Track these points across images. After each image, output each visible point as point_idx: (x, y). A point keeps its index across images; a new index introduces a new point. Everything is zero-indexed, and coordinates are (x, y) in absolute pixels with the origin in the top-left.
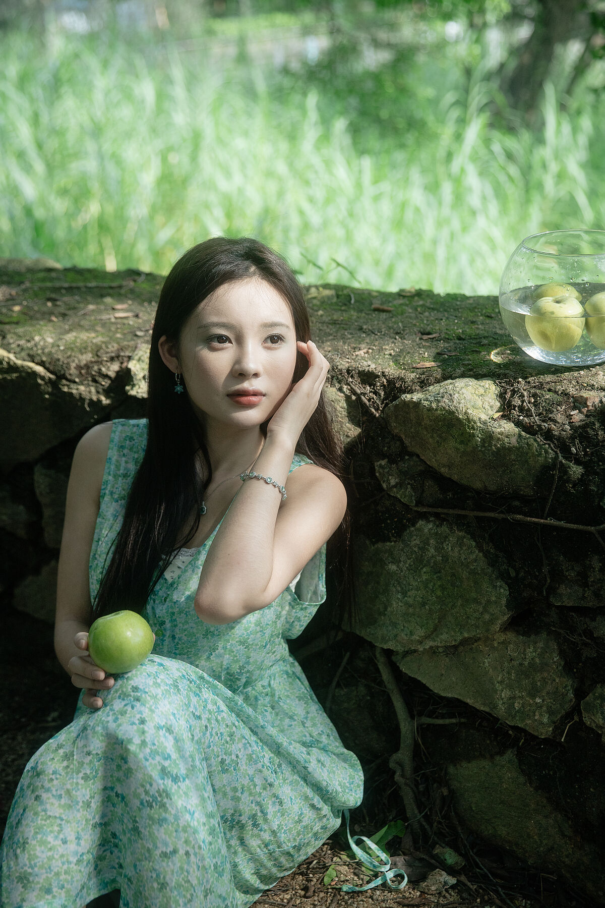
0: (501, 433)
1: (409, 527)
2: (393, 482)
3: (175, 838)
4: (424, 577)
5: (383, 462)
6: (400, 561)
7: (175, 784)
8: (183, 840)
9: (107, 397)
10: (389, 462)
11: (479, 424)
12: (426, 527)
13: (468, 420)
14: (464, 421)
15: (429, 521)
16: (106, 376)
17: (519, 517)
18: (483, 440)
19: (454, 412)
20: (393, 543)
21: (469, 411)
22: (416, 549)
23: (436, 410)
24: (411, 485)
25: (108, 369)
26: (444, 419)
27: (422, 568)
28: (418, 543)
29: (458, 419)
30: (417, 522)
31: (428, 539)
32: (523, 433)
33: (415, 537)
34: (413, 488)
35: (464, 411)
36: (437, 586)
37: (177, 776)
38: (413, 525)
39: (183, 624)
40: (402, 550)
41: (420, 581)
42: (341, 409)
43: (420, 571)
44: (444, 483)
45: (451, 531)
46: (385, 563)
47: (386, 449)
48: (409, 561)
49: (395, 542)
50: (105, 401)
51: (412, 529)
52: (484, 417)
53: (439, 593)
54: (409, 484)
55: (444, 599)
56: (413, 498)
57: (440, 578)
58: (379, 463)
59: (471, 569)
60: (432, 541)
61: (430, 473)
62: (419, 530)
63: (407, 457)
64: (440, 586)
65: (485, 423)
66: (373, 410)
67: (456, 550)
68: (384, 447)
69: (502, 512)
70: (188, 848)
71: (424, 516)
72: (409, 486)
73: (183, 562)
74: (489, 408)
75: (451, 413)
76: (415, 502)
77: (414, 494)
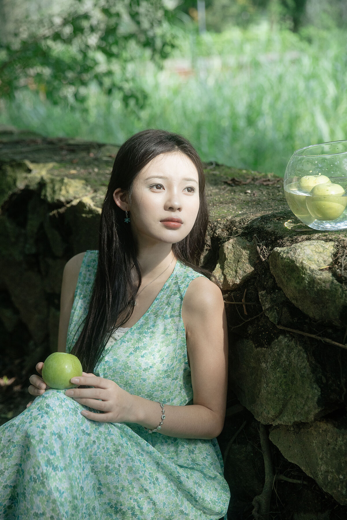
0: (320, 279)
2: (267, 306)
3: (46, 505)
4: (278, 375)
5: (263, 292)
6: (268, 362)
7: (54, 472)
8: (51, 508)
10: (267, 292)
11: (308, 271)
12: (283, 340)
13: (303, 268)
14: (300, 268)
15: (285, 337)
17: (328, 340)
18: (309, 282)
19: (294, 262)
20: (265, 349)
21: (304, 262)
22: (276, 355)
23: (285, 258)
26: (289, 266)
27: (277, 368)
28: (278, 350)
29: (297, 267)
30: (279, 336)
31: (283, 349)
32: (335, 281)
33: (277, 346)
34: (277, 312)
35: (301, 261)
36: (283, 382)
37: (57, 466)
38: (277, 338)
39: (111, 376)
40: (270, 354)
41: (275, 377)
42: (245, 254)
43: (276, 370)
44: (294, 311)
45: (296, 345)
46: (261, 362)
47: (265, 283)
48: (272, 362)
49: (267, 348)
51: (276, 340)
52: (314, 267)
53: (284, 387)
54: (276, 309)
55: (286, 392)
56: (276, 319)
57: (285, 377)
58: (261, 293)
59: (302, 373)
60: (285, 351)
61: (287, 303)
62: (280, 342)
63: (277, 291)
64: (285, 382)
65: (312, 271)
66: (261, 256)
67: (296, 359)
68: (265, 282)
69: (319, 336)
70: (53, 514)
71: (283, 333)
73: (119, 336)
74: (322, 262)
75: (293, 261)
76: (277, 322)
77: (277, 316)
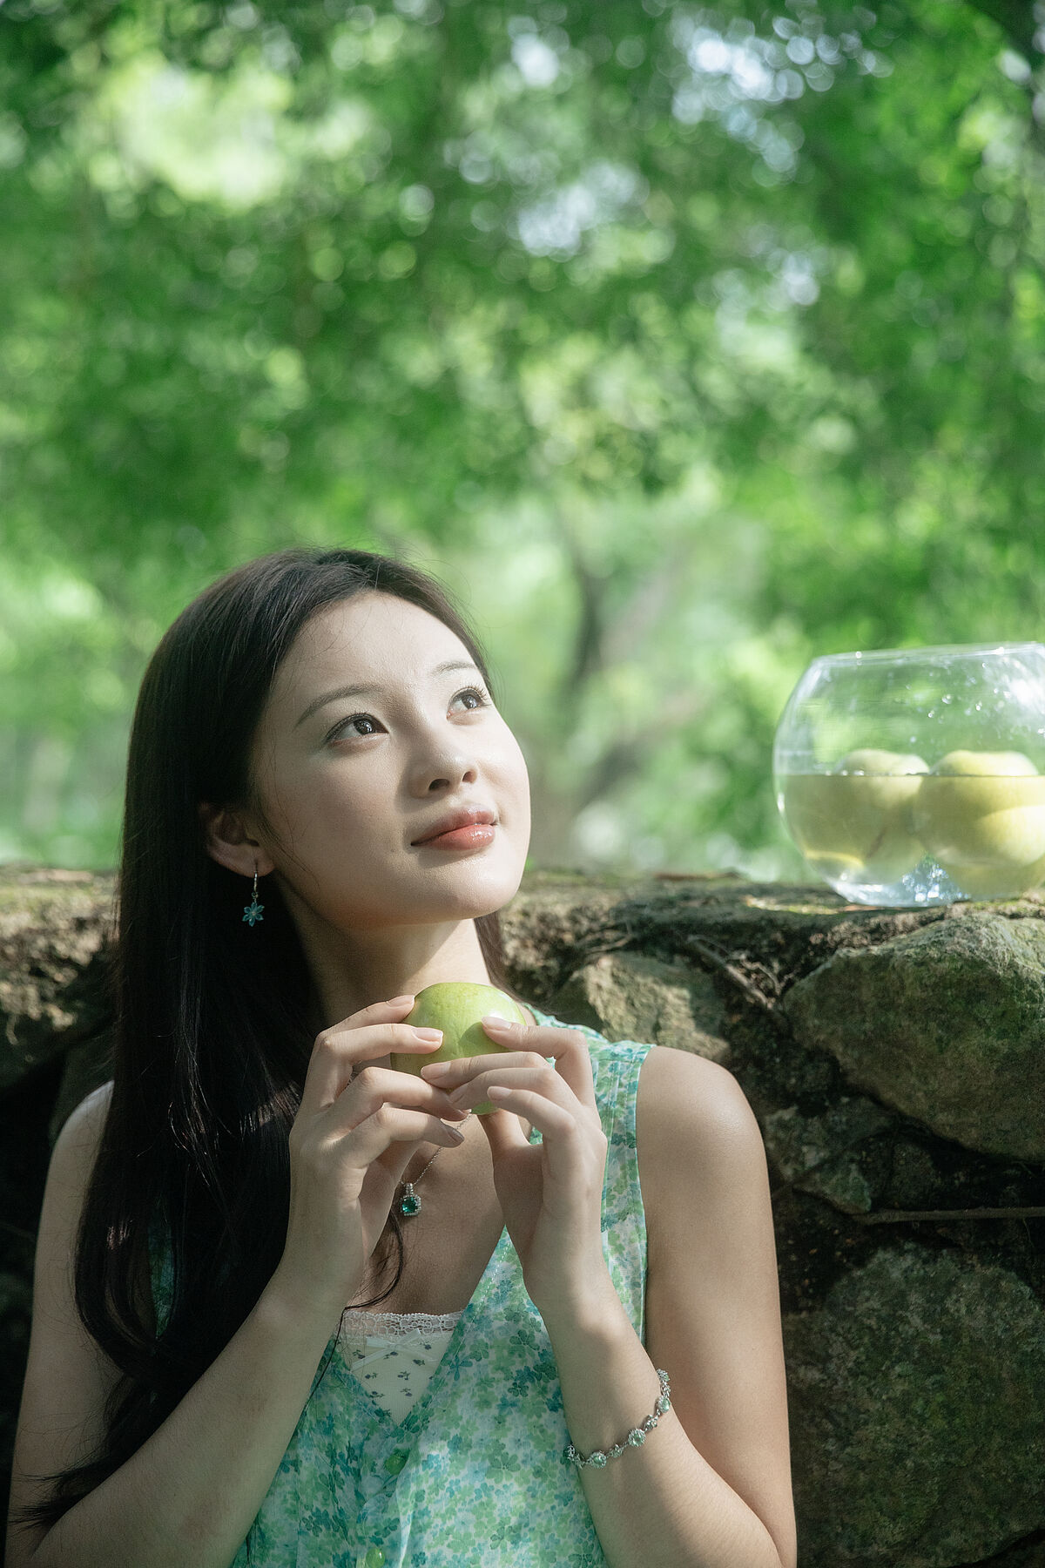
1: (849, 1270)
2: (813, 1157)
4: (899, 1388)
5: (787, 1114)
6: (829, 1357)
9: (65, 1009)
10: (800, 1112)
12: (896, 1265)
13: (1019, 980)
14: (1009, 984)
15: (901, 1252)
16: (68, 962)
19: (983, 963)
20: (804, 1315)
22: (873, 1322)
23: (940, 960)
24: (860, 1163)
25: (73, 946)
26: (960, 982)
27: (892, 1367)
28: (876, 1305)
29: (994, 980)
30: (870, 1256)
31: (902, 1295)
33: (866, 1294)
34: (864, 1171)
35: (1007, 960)
36: (934, 1406)
38: (861, 1264)
40: (832, 1330)
41: (889, 1399)
43: (886, 1375)
44: (945, 1151)
45: (961, 1269)
47: (793, 1081)
48: (853, 1354)
49: (810, 1310)
50: (61, 1018)
51: (858, 1273)
53: (940, 1423)
54: (852, 1161)
55: (954, 1437)
56: (866, 1193)
57: (942, 1386)
58: (776, 1117)
59: (1024, 1354)
60: (915, 1298)
61: (906, 1129)
62: (878, 1274)
63: (845, 1100)
64: (943, 1405)
66: (759, 996)
67: (981, 1311)
68: (789, 1077)
71: (890, 1237)
72: (853, 1167)
73: (427, 1347)
75: (977, 964)
76: (869, 1201)
77: (866, 1184)
